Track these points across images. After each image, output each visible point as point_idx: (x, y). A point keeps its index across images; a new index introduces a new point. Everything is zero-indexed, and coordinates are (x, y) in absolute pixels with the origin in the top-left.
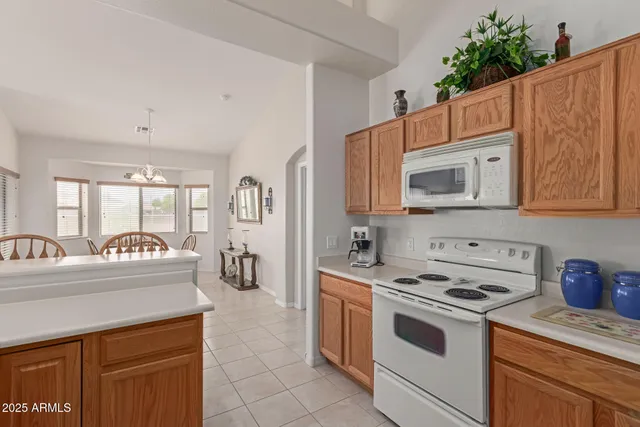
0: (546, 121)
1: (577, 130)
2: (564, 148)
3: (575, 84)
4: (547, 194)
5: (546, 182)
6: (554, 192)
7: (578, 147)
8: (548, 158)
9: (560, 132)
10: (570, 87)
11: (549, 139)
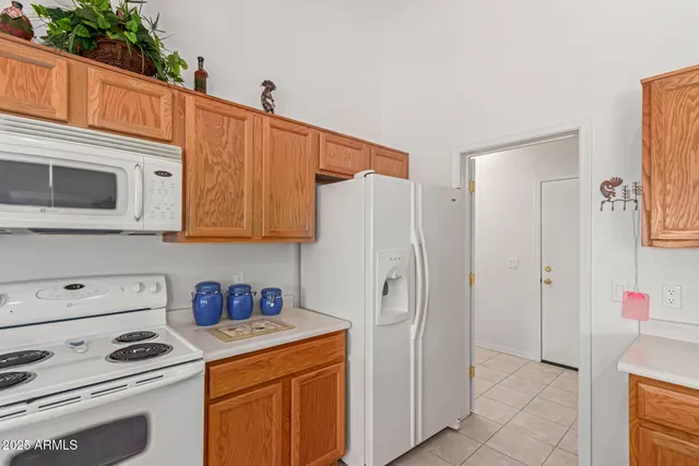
0: (207, 150)
1: (229, 168)
2: (220, 180)
3: (228, 126)
4: (207, 221)
5: (207, 209)
6: (213, 220)
7: (230, 183)
8: (209, 186)
9: (217, 164)
10: (225, 127)
11: (208, 168)
